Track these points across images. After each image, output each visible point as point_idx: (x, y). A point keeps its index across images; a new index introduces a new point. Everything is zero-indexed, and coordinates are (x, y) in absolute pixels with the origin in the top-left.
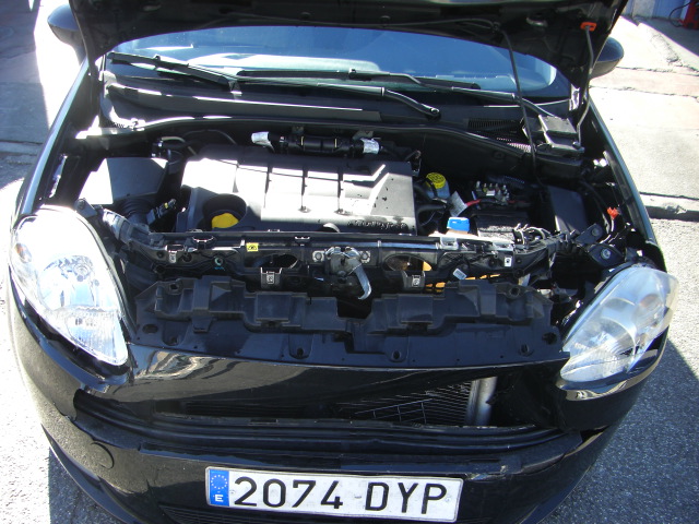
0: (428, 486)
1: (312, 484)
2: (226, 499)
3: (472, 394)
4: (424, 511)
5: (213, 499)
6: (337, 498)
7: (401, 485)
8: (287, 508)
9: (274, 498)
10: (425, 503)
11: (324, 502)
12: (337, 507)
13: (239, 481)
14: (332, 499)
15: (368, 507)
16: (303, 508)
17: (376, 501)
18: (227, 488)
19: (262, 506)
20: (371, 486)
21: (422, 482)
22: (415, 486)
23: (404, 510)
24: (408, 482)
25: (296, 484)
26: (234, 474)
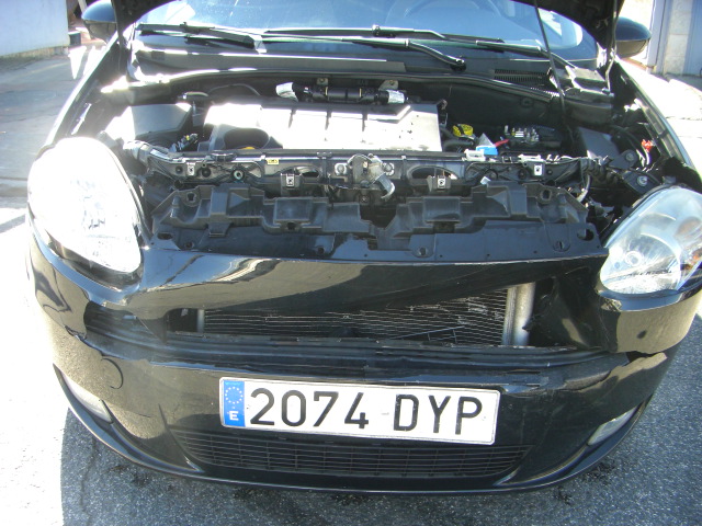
0: (462, 400)
1: (334, 396)
2: (241, 417)
3: (508, 320)
4: (458, 431)
5: (227, 417)
6: (363, 415)
7: (432, 399)
8: (307, 428)
9: (294, 416)
10: (459, 421)
11: (348, 420)
12: (362, 427)
13: (255, 394)
14: (356, 416)
15: (397, 427)
16: (324, 429)
17: (405, 420)
19: (280, 426)
20: (400, 398)
21: (455, 394)
22: (447, 400)
23: (436, 430)
24: (440, 394)
25: (317, 396)
26: (252, 384)
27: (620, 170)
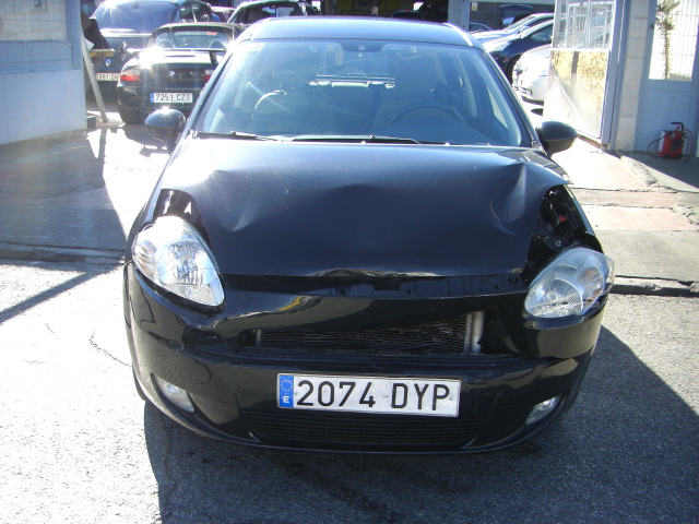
0: (436, 386)
1: (353, 385)
2: (291, 400)
3: (467, 338)
4: (434, 408)
5: (281, 400)
6: (371, 398)
7: (416, 386)
8: (335, 407)
9: (326, 399)
10: (434, 402)
11: (362, 402)
12: (371, 406)
13: (300, 385)
14: (367, 399)
15: (394, 406)
16: (347, 407)
17: (399, 401)
18: (292, 390)
19: (317, 406)
20: (395, 386)
21: (432, 383)
22: (427, 386)
23: (420, 407)
24: (421, 383)
25: (342, 385)
26: (298, 378)
27: (543, 237)
